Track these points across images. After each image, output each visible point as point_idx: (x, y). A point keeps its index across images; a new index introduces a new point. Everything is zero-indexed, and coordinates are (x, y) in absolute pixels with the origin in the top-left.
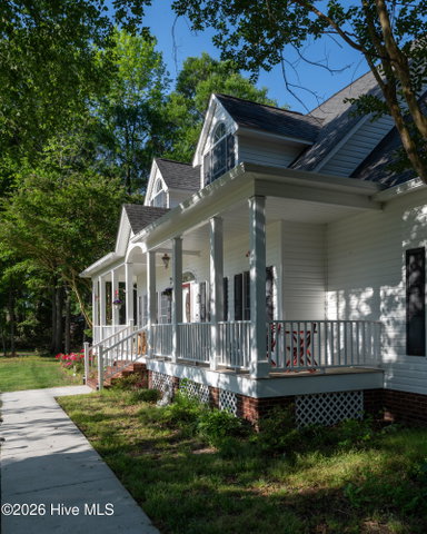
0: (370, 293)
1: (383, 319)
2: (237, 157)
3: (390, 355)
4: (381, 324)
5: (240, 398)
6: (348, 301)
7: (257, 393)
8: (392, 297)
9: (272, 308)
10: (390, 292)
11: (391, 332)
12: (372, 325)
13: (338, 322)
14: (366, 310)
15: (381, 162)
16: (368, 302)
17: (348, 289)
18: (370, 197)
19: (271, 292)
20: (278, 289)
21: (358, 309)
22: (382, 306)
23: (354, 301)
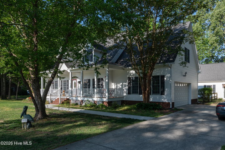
0: (121, 84)
1: (124, 88)
2: (93, 54)
3: (125, 94)
4: (123, 89)
5: (103, 102)
6: (117, 85)
7: (108, 100)
8: (125, 85)
9: (103, 86)
10: (125, 84)
11: (125, 90)
12: (121, 89)
13: (115, 89)
14: (120, 87)
15: (122, 60)
16: (121, 85)
17: (117, 83)
18: (122, 68)
19: (103, 83)
20: (105, 82)
21: (119, 86)
22: (124, 86)
23: (118, 85)
